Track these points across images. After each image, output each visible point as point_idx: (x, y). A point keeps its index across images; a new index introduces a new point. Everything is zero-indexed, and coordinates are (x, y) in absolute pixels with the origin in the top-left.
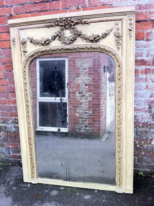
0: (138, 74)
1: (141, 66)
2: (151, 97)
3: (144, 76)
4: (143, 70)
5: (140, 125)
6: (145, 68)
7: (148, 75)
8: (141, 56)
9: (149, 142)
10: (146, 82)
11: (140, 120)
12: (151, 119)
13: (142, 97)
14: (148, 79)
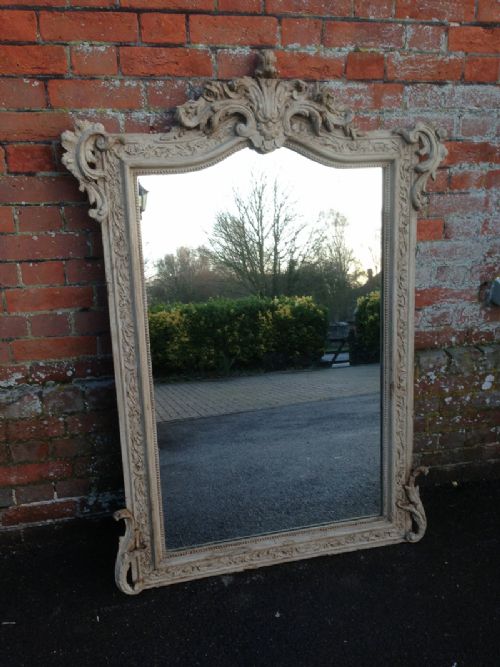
0: (467, 188)
1: (478, 162)
2: (490, 254)
3: (481, 194)
4: (482, 176)
5: (453, 339)
6: (488, 169)
7: (493, 189)
8: (482, 132)
9: (477, 383)
10: (483, 212)
11: (454, 326)
12: (481, 320)
13: (469, 255)
14: (490, 204)
